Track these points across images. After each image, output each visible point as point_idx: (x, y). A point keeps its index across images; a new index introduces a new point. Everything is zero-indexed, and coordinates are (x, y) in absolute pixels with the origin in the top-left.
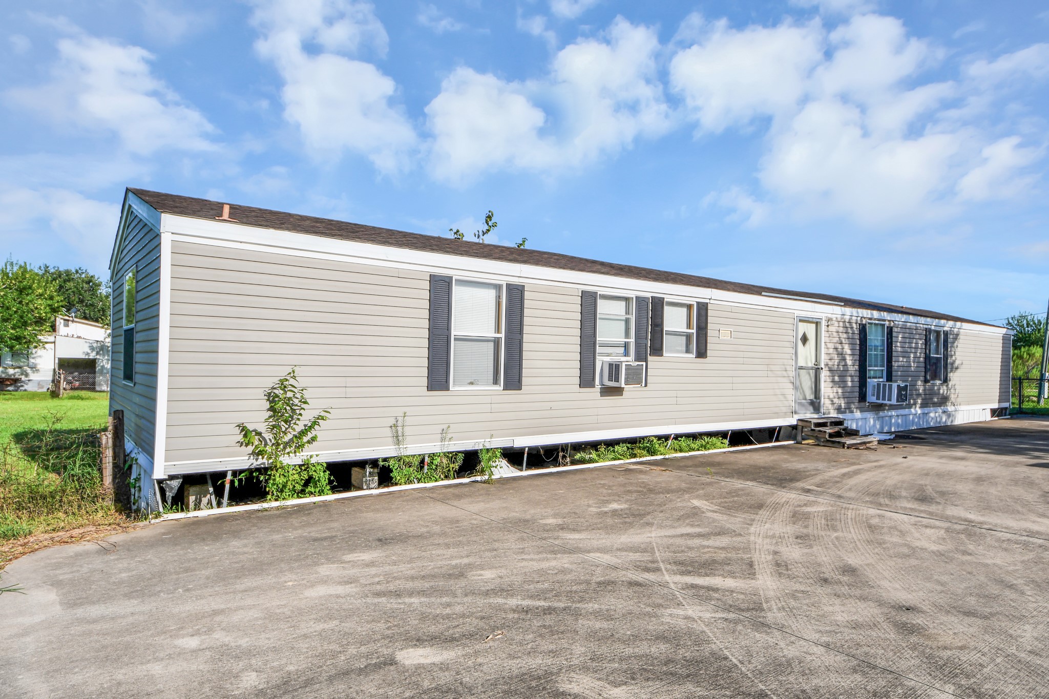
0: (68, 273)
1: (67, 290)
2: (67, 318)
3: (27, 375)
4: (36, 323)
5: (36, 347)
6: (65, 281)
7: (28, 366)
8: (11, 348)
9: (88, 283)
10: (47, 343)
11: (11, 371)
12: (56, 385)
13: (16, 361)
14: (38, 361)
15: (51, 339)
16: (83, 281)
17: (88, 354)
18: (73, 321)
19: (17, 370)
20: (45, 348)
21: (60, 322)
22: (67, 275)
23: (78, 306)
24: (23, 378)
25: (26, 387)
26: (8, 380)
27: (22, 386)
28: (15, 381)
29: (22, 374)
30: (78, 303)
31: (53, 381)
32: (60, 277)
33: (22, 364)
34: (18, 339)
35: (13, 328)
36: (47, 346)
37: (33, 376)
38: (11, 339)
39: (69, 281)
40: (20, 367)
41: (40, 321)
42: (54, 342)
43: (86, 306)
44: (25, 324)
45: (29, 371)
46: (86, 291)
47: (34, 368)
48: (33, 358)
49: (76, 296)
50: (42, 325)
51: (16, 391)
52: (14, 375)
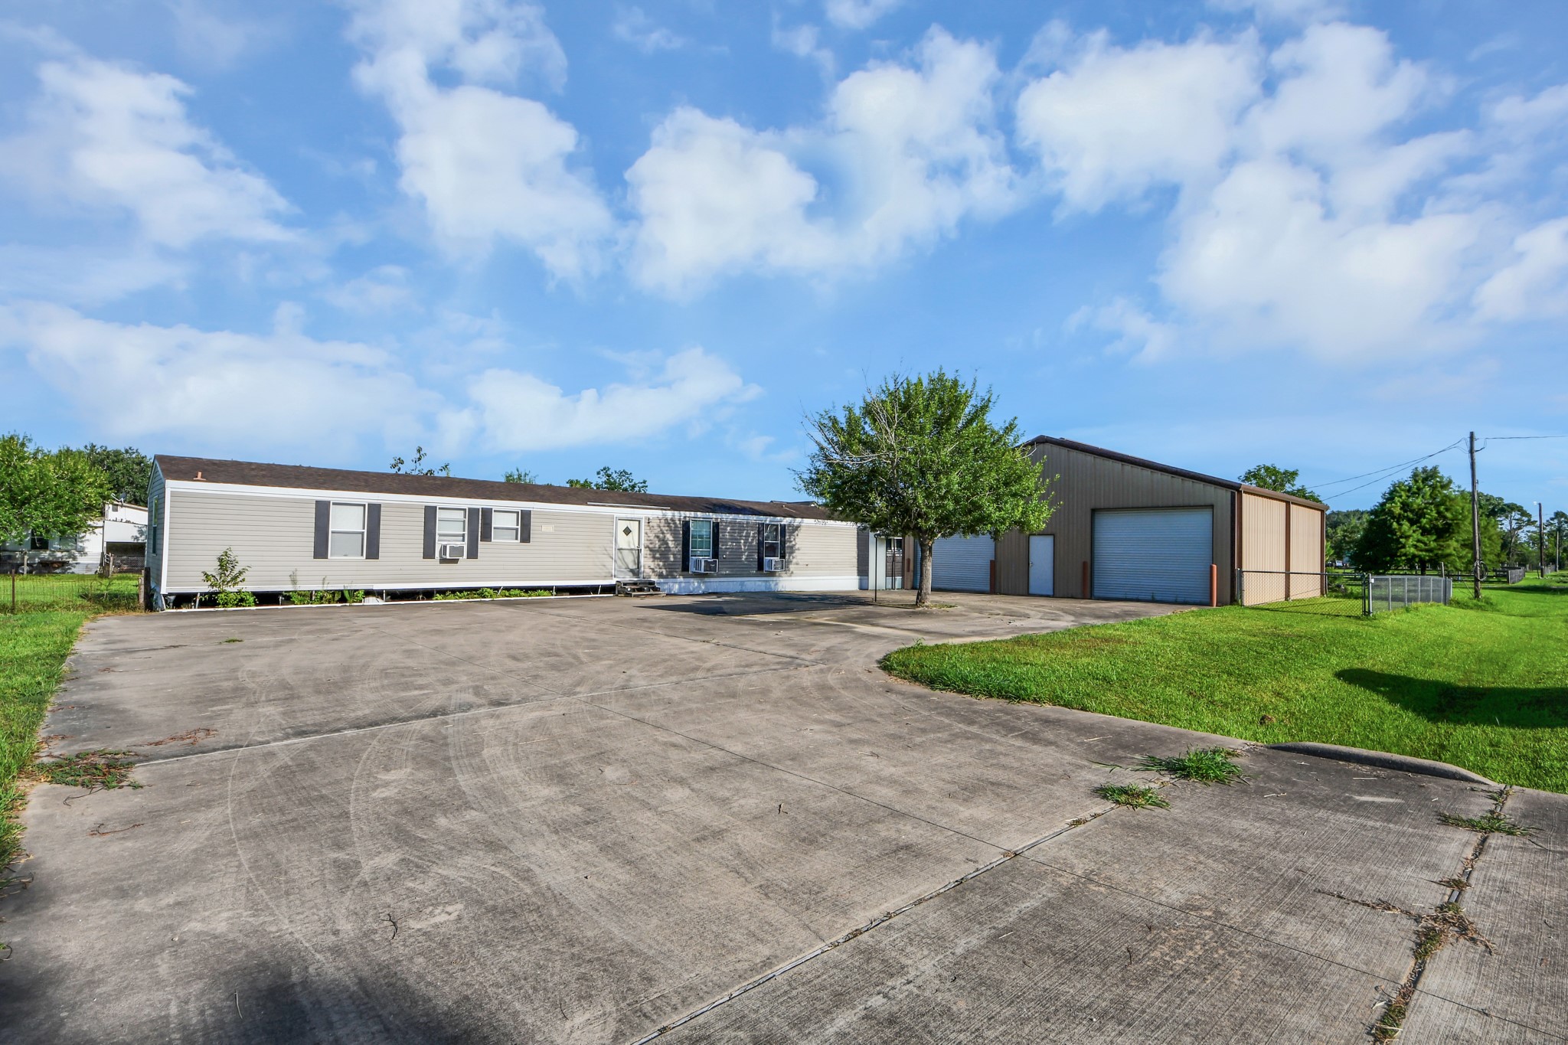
0: (117, 453)
1: (116, 472)
2: (116, 503)
3: (75, 558)
4: (86, 509)
5: (85, 532)
6: (113, 462)
7: (76, 549)
8: (63, 532)
9: (139, 464)
10: (96, 527)
11: (59, 554)
12: (104, 568)
13: (63, 545)
14: (86, 544)
15: (100, 524)
16: (133, 462)
17: (137, 538)
18: (122, 506)
19: (64, 553)
20: (94, 533)
21: (109, 508)
22: (116, 456)
23: (128, 488)
24: (71, 561)
25: (73, 570)
26: (55, 562)
27: (70, 569)
28: (63, 564)
29: (70, 557)
30: (127, 484)
31: (101, 564)
32: (108, 458)
33: (69, 548)
34: (70, 524)
35: (64, 515)
36: (96, 530)
37: (81, 560)
38: (62, 524)
39: (118, 462)
40: (68, 551)
41: (89, 508)
42: (103, 527)
43: (136, 488)
44: (77, 511)
45: (77, 554)
46: (136, 473)
47: (82, 552)
48: (82, 542)
49: (126, 477)
50: (92, 510)
51: (64, 573)
52: (62, 557)
